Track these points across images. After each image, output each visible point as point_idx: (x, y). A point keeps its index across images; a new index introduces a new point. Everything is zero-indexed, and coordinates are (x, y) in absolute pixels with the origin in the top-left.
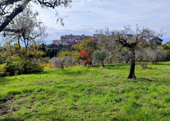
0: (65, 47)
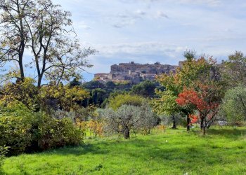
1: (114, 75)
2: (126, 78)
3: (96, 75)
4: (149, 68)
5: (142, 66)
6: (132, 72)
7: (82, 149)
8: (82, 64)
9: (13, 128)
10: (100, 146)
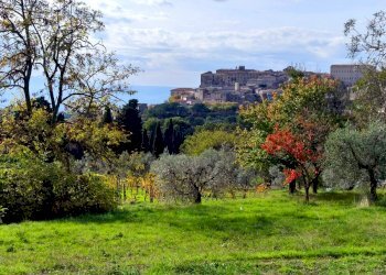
0: (215, 114)
1: (206, 92)
2: (229, 98)
3: (173, 92)
4: (274, 79)
5: (260, 74)
6: (240, 85)
7: (111, 216)
8: (119, 89)
9: (15, 186)
10: (139, 214)
